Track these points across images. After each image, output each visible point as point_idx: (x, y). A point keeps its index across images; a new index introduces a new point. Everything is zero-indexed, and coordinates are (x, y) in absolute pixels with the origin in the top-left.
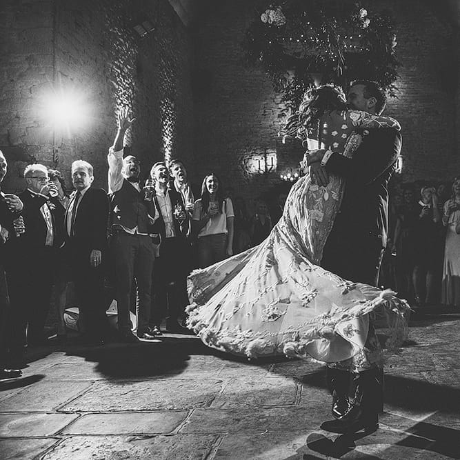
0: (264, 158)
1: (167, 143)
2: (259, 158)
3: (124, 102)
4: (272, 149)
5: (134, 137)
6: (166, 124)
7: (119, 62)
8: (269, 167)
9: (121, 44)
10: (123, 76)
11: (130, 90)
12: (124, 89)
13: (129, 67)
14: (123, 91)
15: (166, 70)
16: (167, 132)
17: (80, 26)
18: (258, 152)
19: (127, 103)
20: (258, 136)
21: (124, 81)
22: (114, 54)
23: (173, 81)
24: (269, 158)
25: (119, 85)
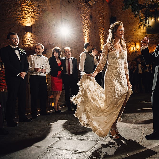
0: (135, 46)
1: (102, 42)
2: (133, 46)
3: (86, 28)
4: (138, 42)
5: (90, 40)
6: (101, 36)
7: (84, 14)
8: (137, 49)
9: (84, 8)
10: (86, 20)
11: (88, 24)
12: (86, 24)
13: (88, 16)
14: (86, 25)
15: (101, 17)
16: (102, 38)
17: (70, 3)
18: (133, 44)
19: (87, 29)
20: (133, 38)
21: (86, 21)
22: (82, 12)
23: (103, 21)
24: (137, 46)
25: (84, 22)
